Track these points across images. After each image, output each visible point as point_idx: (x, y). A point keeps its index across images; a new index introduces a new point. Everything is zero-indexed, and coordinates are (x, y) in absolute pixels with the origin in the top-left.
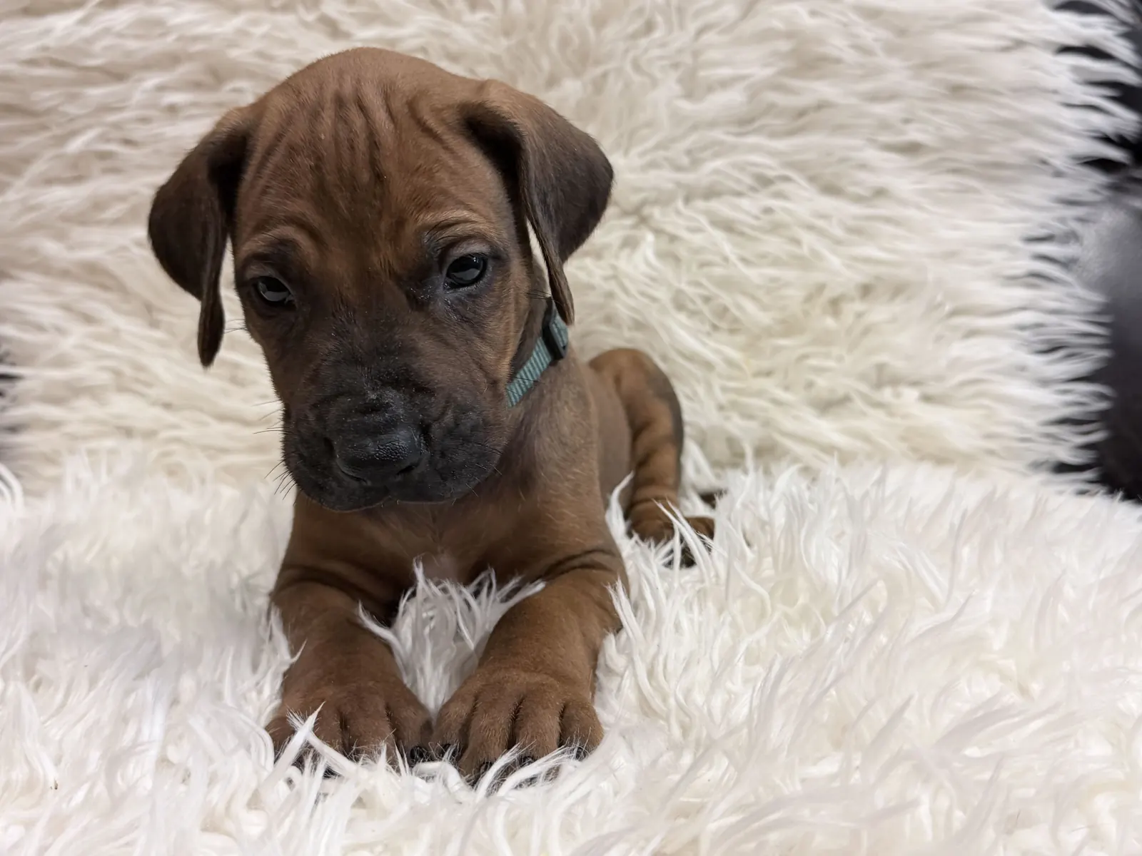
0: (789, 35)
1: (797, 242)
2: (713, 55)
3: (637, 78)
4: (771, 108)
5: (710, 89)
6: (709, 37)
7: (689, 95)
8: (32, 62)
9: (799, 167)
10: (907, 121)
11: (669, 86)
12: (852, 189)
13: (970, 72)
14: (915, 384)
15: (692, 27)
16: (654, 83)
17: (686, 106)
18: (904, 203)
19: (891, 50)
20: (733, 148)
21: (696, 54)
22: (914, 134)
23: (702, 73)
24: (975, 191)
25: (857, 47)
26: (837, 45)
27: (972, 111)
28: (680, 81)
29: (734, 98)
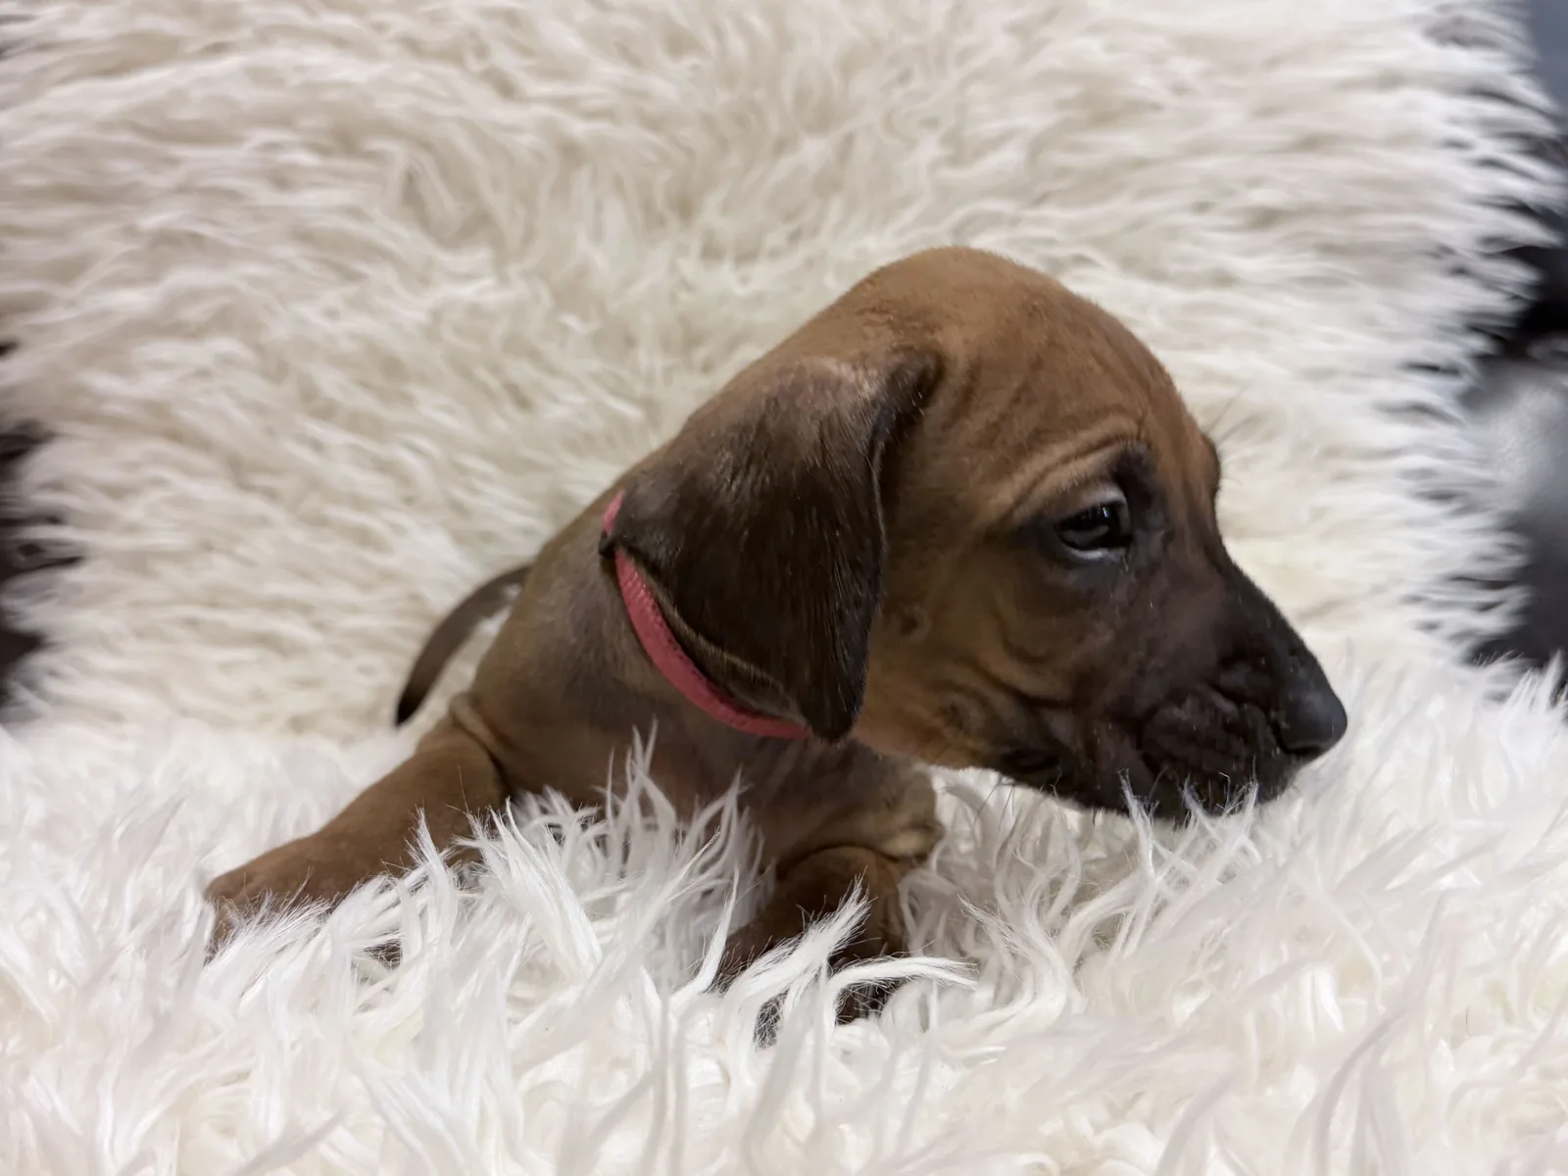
9: (1100, 243)
11: (930, 148)
12: (1175, 268)
16: (911, 144)
20: (1015, 222)
27: (1335, 165)
29: (1009, 158)
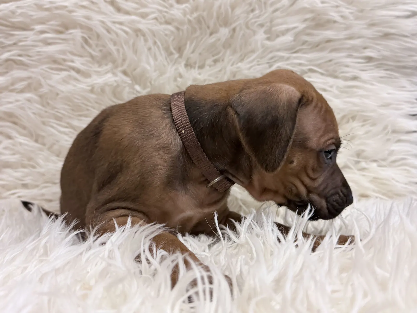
0: (312, 11)
2: (279, 21)
3: (248, 31)
4: (305, 43)
5: (278, 36)
6: (278, 13)
7: (268, 39)
10: (365, 48)
13: (392, 27)
14: (375, 161)
15: (271, 9)
17: (268, 43)
18: (365, 82)
19: (357, 18)
21: (271, 22)
22: (368, 53)
23: (274, 29)
24: (396, 78)
25: (342, 17)
26: (334, 15)
28: (265, 32)
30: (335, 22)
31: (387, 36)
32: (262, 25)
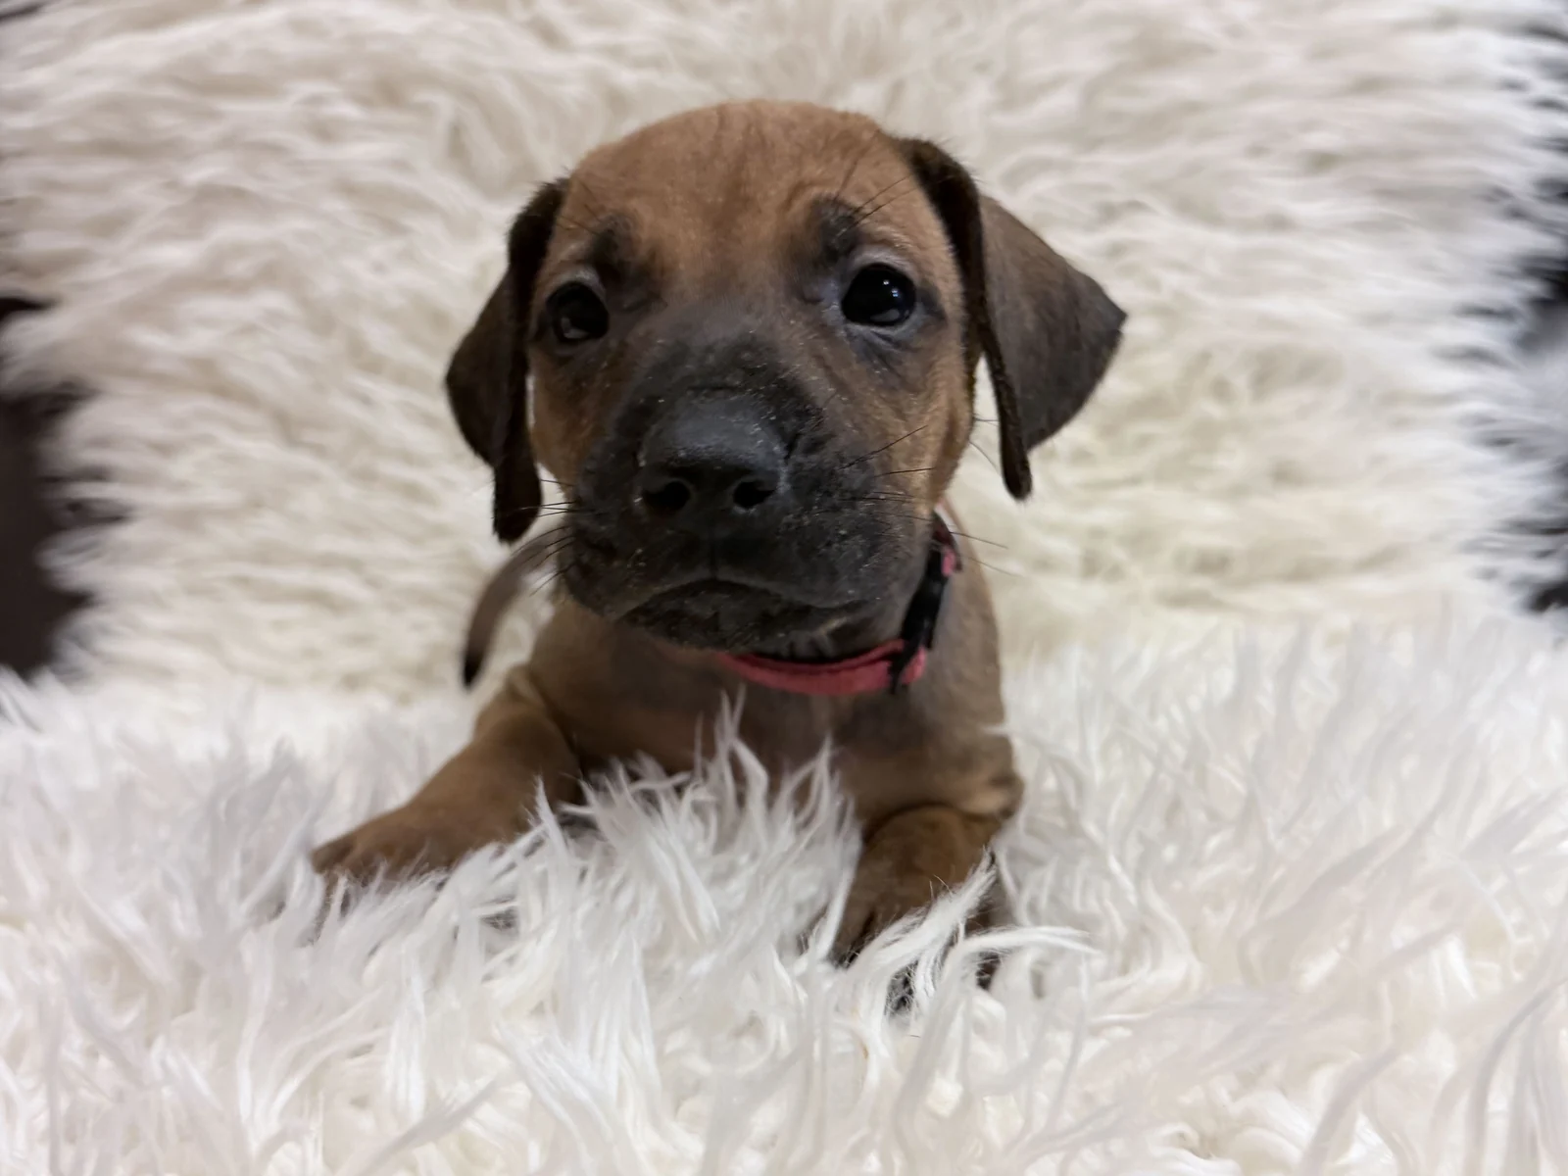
1: (1154, 285)
3: (942, 87)
4: (1116, 116)
7: (1007, 105)
8: (150, 78)
9: (1157, 187)
11: (981, 93)
12: (1232, 212)
16: (961, 89)
17: (1003, 120)
20: (1068, 167)
23: (1021, 76)
25: (1230, 31)
27: (1393, 109)
28: (995, 86)
29: (1062, 102)
30: (1207, 50)
31: (1369, 86)
32: (982, 68)
